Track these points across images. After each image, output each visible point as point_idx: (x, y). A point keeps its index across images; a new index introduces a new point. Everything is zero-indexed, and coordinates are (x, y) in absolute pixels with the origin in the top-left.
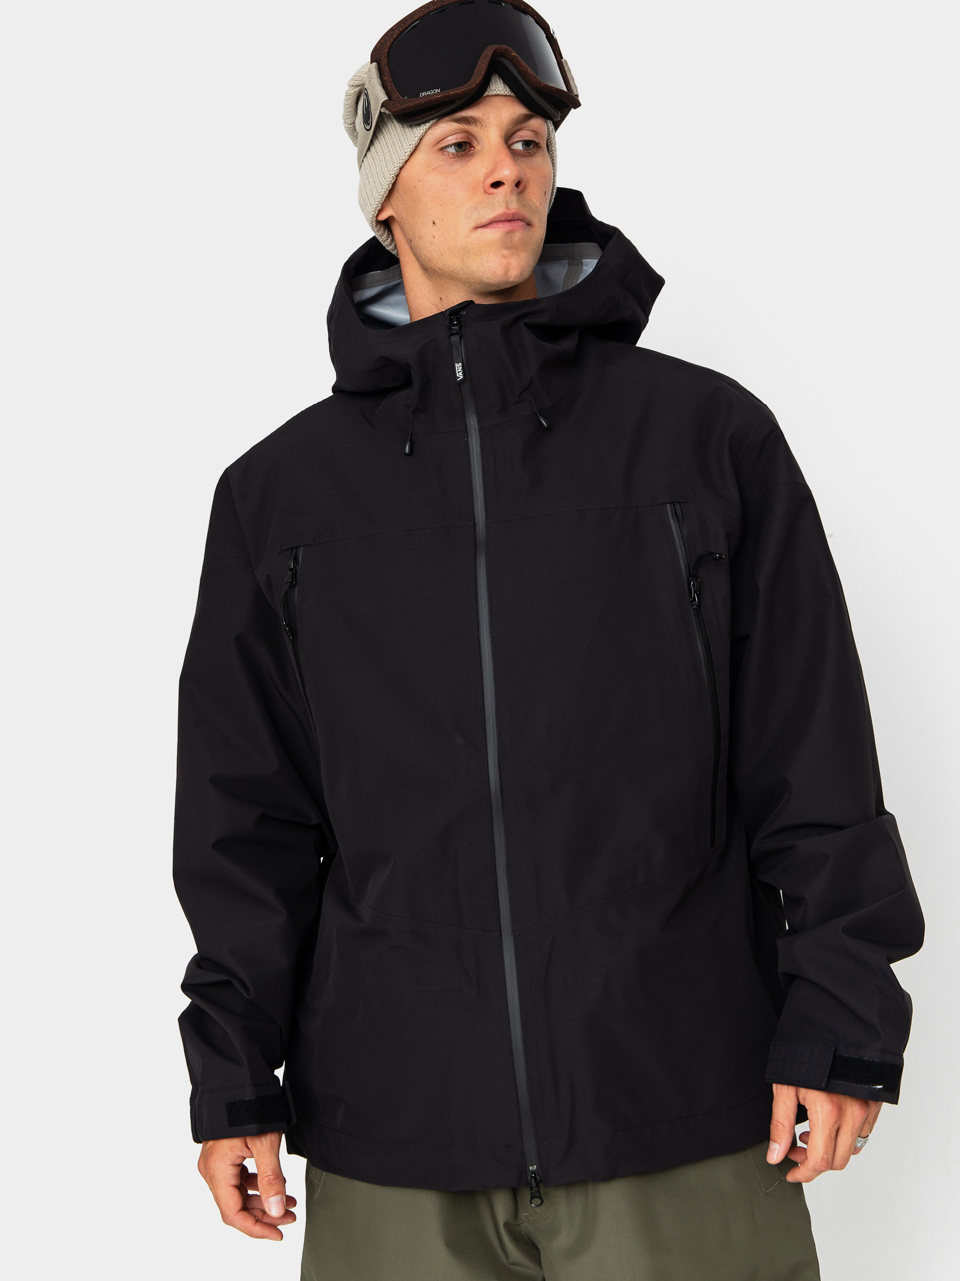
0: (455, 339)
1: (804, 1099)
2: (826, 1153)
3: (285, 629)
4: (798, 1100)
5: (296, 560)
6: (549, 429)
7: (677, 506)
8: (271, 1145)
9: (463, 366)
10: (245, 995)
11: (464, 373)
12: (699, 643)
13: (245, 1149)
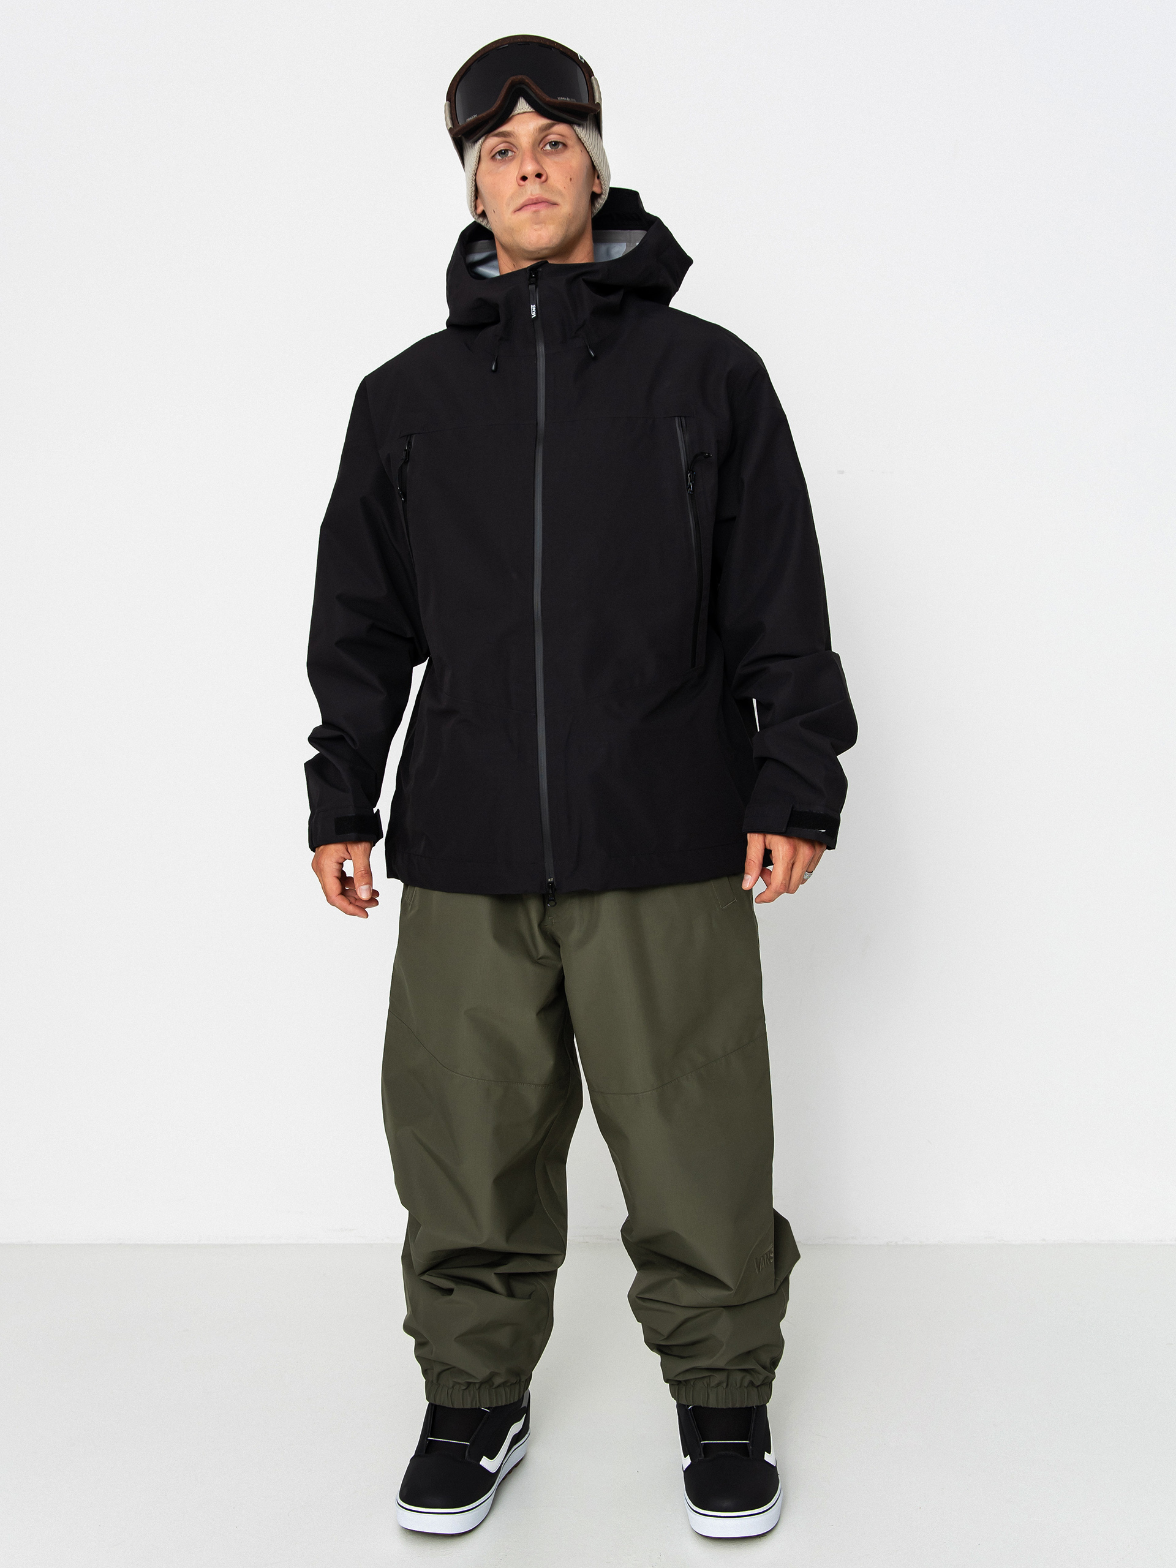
0: (532, 287)
1: (770, 844)
2: (784, 879)
3: (399, 493)
4: (765, 845)
5: (409, 444)
6: (595, 358)
7: (683, 419)
8: (364, 850)
9: (536, 308)
10: (353, 747)
11: (537, 313)
12: (691, 518)
13: (347, 853)
